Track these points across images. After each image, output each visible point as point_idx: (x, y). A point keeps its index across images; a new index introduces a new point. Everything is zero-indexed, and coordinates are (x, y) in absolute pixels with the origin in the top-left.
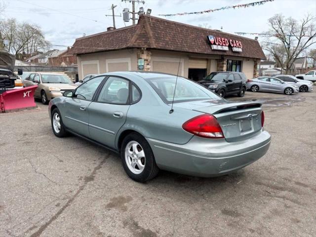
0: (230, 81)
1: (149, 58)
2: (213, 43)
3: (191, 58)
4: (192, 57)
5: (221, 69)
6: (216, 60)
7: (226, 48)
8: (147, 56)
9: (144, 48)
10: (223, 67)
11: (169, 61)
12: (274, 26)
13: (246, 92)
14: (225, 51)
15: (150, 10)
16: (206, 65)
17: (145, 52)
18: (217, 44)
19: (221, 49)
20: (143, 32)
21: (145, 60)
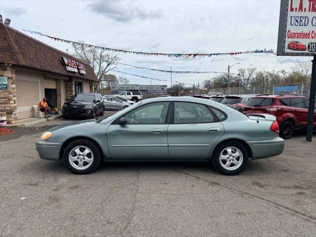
0: (99, 101)
1: (14, 76)
2: (67, 64)
3: (46, 78)
4: (48, 76)
5: (70, 89)
6: (64, 80)
7: (76, 70)
8: (12, 73)
9: (9, 64)
10: (72, 87)
11: (29, 80)
12: (78, 51)
13: (105, 112)
14: (74, 73)
15: (9, 20)
16: (55, 85)
17: (8, 69)
18: (70, 65)
19: (73, 71)
20: (4, 45)
21: (9, 78)
